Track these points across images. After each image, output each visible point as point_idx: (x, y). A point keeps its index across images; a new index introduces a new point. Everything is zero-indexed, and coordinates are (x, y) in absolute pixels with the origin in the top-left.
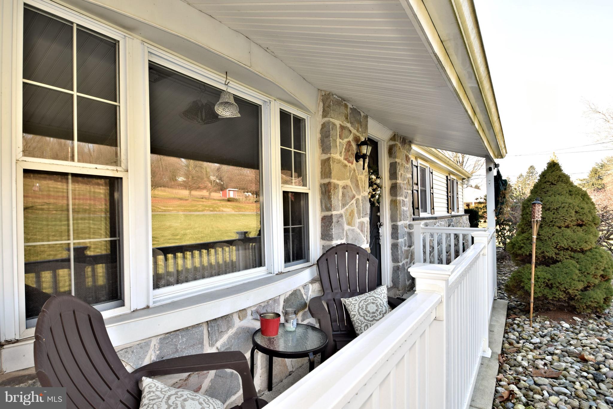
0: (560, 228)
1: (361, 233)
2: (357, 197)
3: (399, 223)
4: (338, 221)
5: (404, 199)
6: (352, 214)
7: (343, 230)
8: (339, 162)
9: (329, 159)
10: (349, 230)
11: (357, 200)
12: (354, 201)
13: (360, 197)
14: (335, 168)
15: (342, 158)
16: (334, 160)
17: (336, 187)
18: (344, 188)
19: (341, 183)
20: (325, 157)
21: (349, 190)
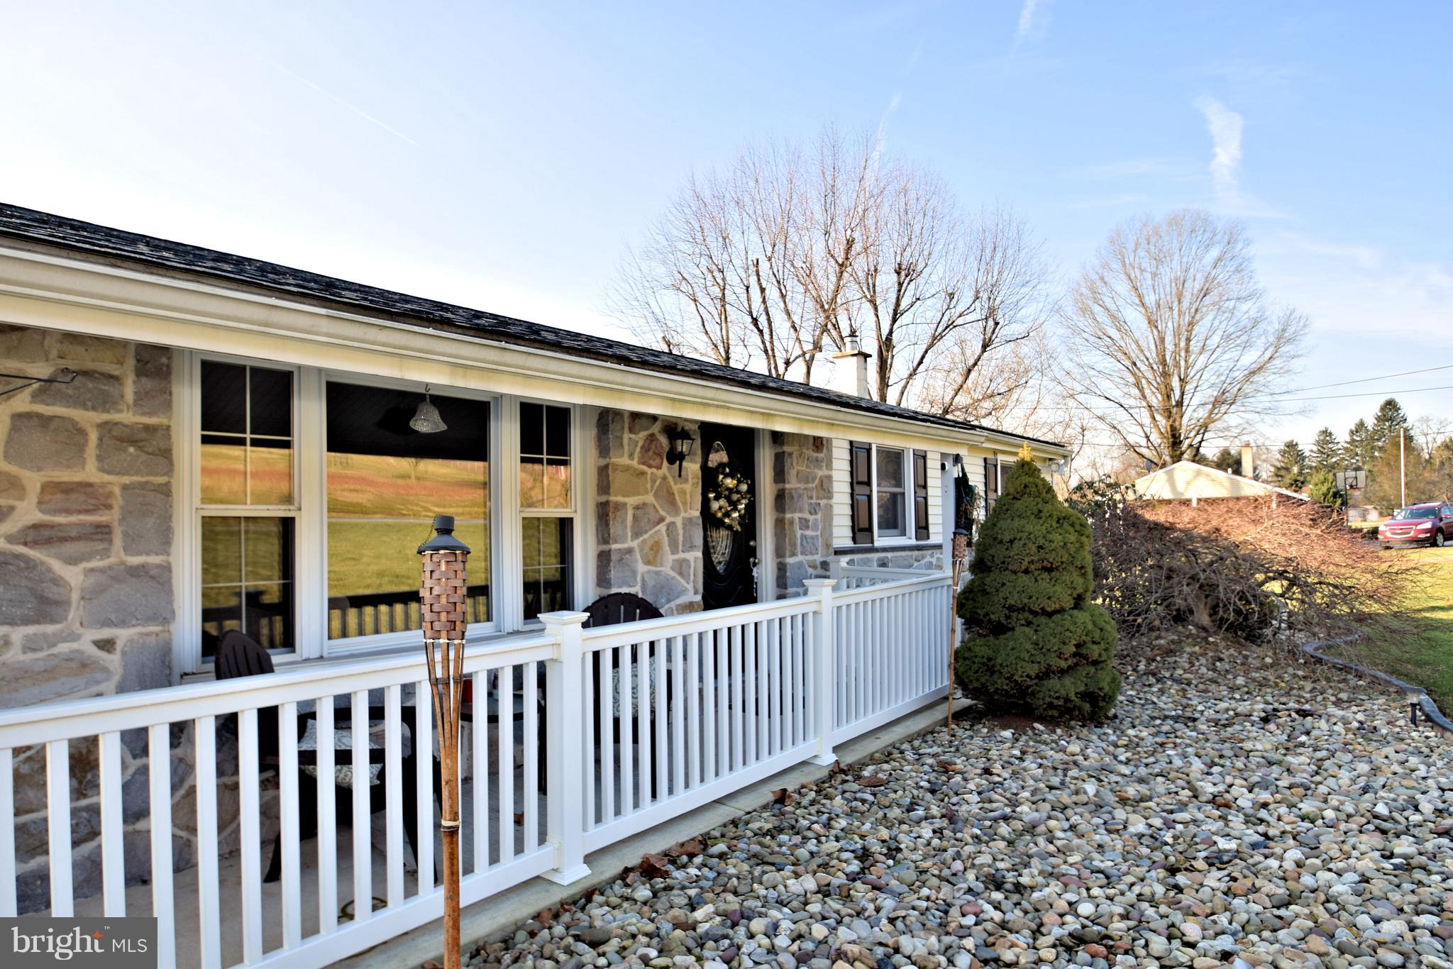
0: (1015, 572)
1: (678, 578)
2: (669, 519)
3: (790, 560)
4: (621, 559)
5: (807, 516)
6: (656, 547)
7: (634, 573)
8: (627, 468)
9: (607, 466)
10: (649, 572)
11: (671, 526)
12: (662, 527)
13: (679, 521)
14: (617, 479)
15: (635, 463)
16: (616, 467)
17: (620, 507)
18: (637, 508)
19: (632, 501)
20: (603, 462)
21: (651, 510)
